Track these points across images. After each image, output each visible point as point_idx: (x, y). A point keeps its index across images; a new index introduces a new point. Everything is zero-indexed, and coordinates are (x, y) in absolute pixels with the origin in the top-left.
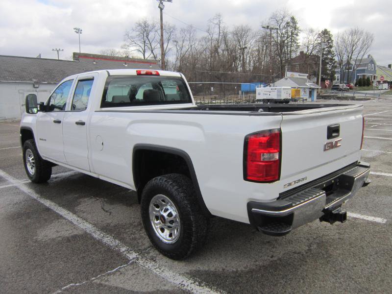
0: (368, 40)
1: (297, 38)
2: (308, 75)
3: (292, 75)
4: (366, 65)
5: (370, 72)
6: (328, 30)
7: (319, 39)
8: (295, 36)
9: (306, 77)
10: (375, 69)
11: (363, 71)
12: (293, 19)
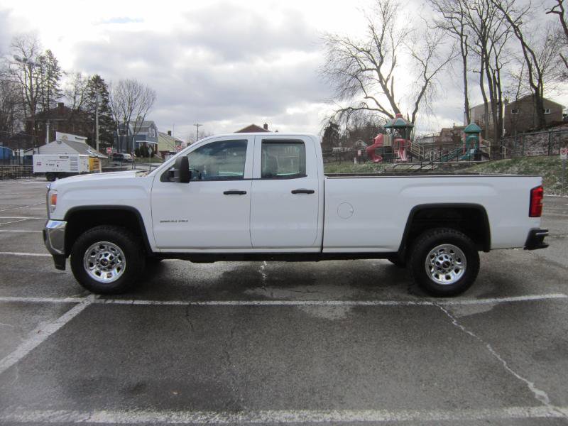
0: (149, 98)
1: (58, 82)
2: (86, 138)
3: (64, 136)
4: (146, 129)
5: (151, 139)
6: (102, 78)
7: (89, 88)
8: (54, 79)
9: (84, 142)
10: (156, 136)
11: (143, 137)
12: (49, 53)
